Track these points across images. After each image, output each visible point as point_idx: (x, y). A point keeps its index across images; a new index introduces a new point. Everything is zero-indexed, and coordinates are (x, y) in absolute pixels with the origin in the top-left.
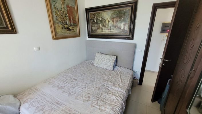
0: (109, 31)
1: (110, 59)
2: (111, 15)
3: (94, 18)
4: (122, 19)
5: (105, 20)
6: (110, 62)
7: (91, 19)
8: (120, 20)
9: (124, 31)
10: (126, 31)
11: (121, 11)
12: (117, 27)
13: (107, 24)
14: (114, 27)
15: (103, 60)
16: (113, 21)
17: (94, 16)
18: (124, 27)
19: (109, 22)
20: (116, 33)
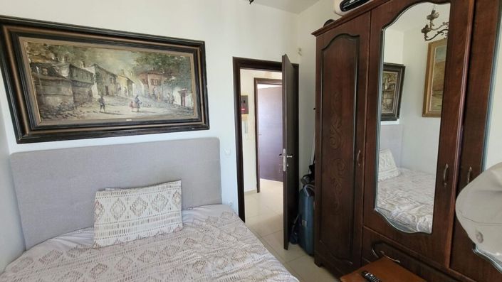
0: (135, 110)
1: (167, 196)
2: (135, 63)
3: (57, 61)
4: (174, 78)
5: (114, 76)
6: (168, 206)
7: (33, 65)
8: (168, 82)
9: (183, 108)
10: (189, 109)
11: (166, 56)
12: (162, 98)
13: (123, 89)
14: (150, 97)
15: (139, 207)
16: (145, 82)
17: (56, 55)
18: (183, 101)
19: (129, 82)
20: (161, 116)
